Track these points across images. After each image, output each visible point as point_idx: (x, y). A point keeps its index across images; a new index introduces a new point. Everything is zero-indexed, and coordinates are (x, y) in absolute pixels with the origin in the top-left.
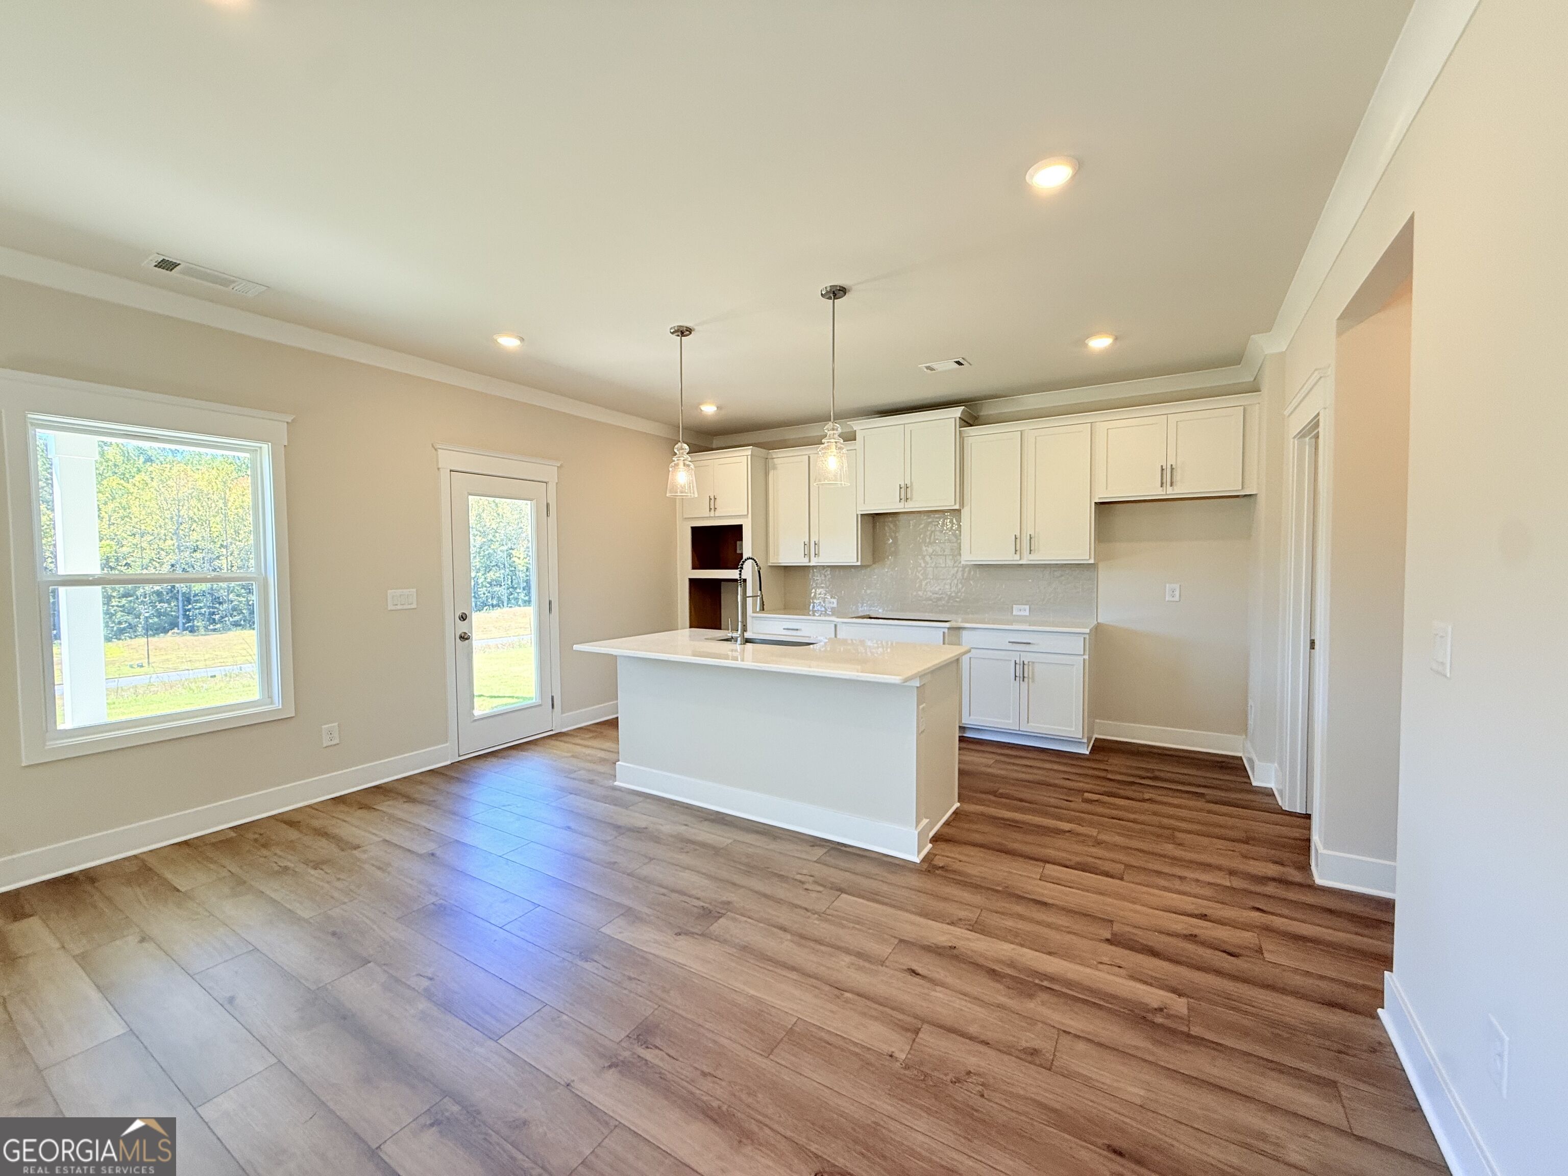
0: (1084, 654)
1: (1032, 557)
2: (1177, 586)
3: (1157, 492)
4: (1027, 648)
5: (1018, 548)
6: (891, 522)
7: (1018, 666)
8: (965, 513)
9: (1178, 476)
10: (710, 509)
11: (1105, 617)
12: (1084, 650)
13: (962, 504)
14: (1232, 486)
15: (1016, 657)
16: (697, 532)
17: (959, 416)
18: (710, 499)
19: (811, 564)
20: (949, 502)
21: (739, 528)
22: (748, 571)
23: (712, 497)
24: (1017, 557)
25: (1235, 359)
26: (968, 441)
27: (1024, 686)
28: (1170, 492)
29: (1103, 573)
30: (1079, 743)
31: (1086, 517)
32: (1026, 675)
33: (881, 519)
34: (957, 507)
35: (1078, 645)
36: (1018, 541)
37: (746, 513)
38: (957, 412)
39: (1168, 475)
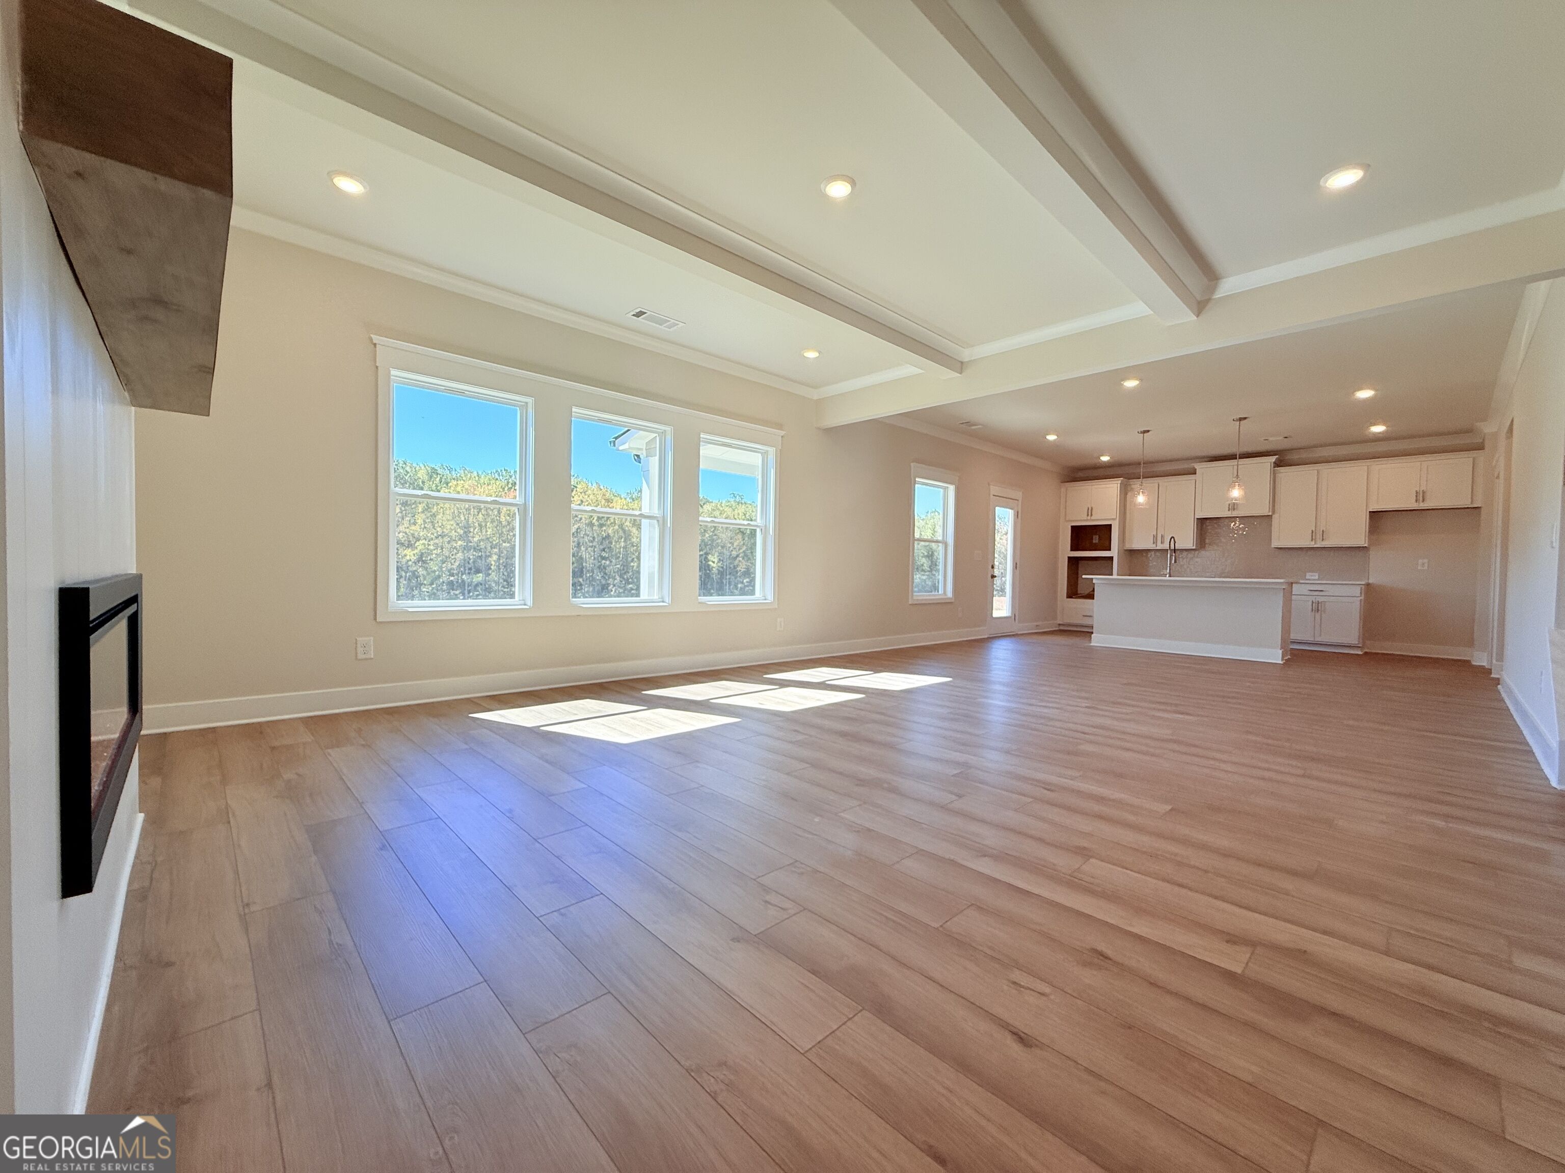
0: (1361, 596)
1: (1323, 543)
2: (1426, 561)
3: (1413, 505)
4: (1321, 593)
5: (1314, 538)
6: (1216, 523)
7: (1314, 604)
8: (1275, 517)
9: (1428, 495)
10: (1088, 515)
11: (1371, 581)
12: (1361, 593)
13: (1274, 512)
14: (1466, 502)
15: (1313, 598)
16: (1075, 529)
17: (1274, 461)
18: (1088, 509)
19: (1157, 548)
20: (1266, 511)
21: (1109, 527)
22: (1114, 552)
23: (1090, 509)
24: (1312, 543)
25: (1469, 431)
26: (1279, 476)
27: (1318, 616)
28: (1423, 506)
29: (1372, 553)
30: (1355, 647)
31: (1363, 521)
32: (1320, 608)
33: (1208, 521)
34: (1270, 514)
35: (1357, 591)
36: (1314, 534)
37: (1115, 517)
38: (1273, 459)
39: (1421, 496)
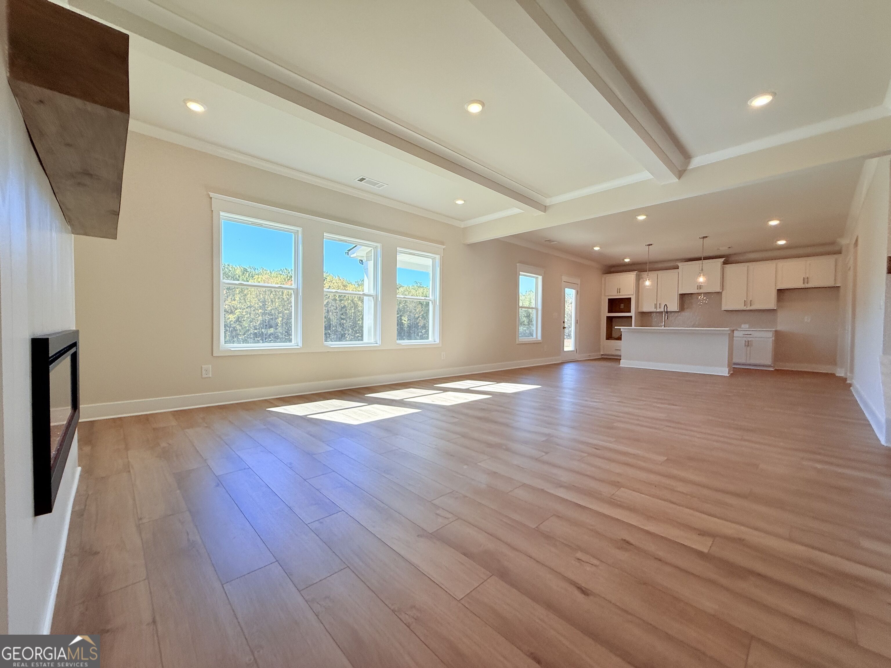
0: (773, 337)
1: (751, 307)
2: (809, 317)
3: (802, 286)
4: (750, 336)
5: (746, 304)
6: (690, 296)
7: (746, 342)
8: (724, 293)
9: (810, 280)
10: (617, 292)
11: (779, 328)
13: (723, 290)
14: (831, 284)
15: (745, 339)
16: (610, 301)
17: (723, 261)
18: (618, 289)
19: (657, 311)
20: (718, 290)
21: (630, 299)
22: (632, 313)
23: (619, 289)
24: (745, 307)
25: (833, 243)
26: (726, 269)
27: (749, 348)
28: (807, 286)
29: (779, 313)
30: (769, 366)
31: (774, 295)
32: (749, 344)
33: (686, 295)
34: (721, 291)
35: (770, 335)
36: (746, 302)
37: (633, 294)
38: (722, 260)
39: (806, 280)
